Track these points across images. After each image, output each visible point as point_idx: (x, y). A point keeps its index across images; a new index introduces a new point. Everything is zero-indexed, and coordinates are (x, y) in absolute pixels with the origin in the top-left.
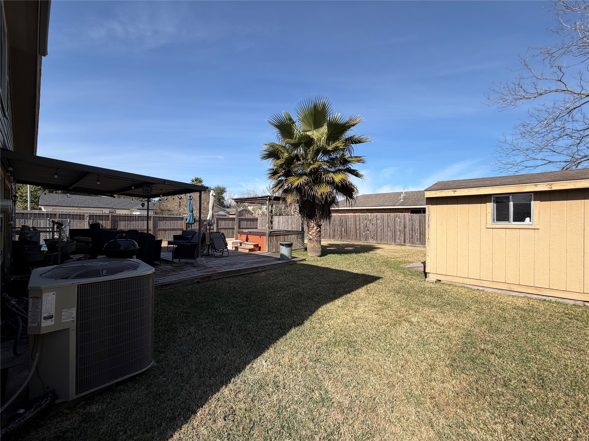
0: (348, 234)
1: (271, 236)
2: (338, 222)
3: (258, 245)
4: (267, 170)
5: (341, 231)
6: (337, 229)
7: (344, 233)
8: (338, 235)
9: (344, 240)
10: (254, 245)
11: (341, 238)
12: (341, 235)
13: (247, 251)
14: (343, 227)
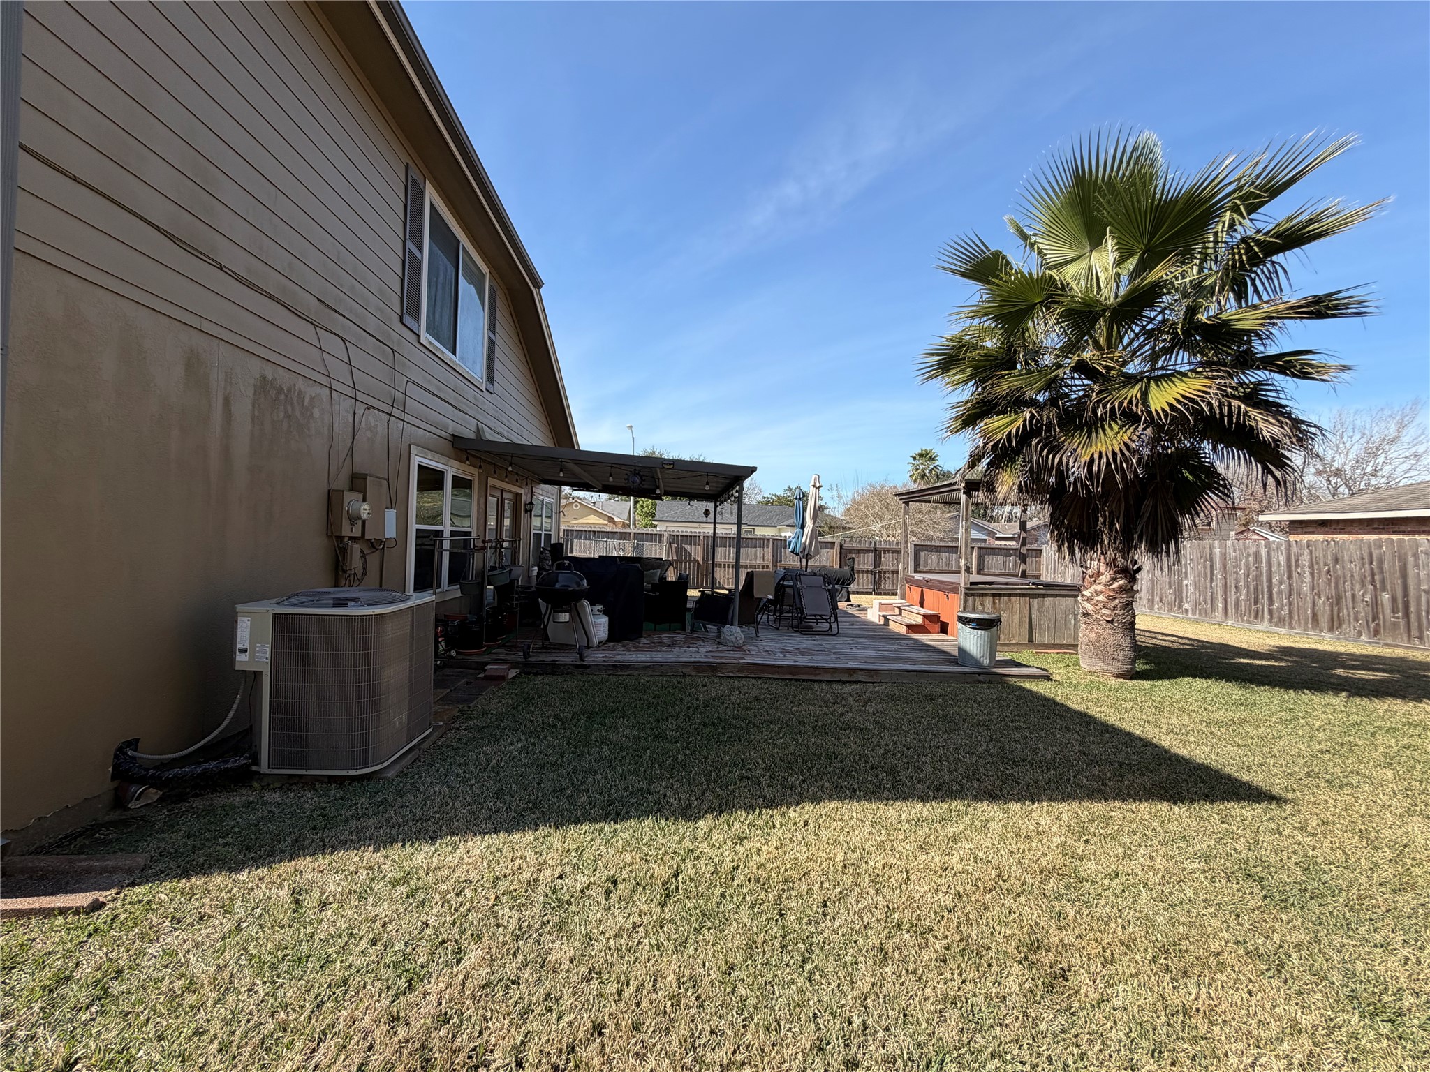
0: (1413, 617)
1: (973, 595)
2: (1355, 568)
3: (937, 617)
4: (947, 409)
5: (1375, 603)
6: (1353, 596)
7: (1388, 611)
8: (1357, 620)
9: (1389, 641)
10: (925, 616)
11: (1376, 632)
12: (1375, 618)
13: (903, 630)
14: (1384, 589)
